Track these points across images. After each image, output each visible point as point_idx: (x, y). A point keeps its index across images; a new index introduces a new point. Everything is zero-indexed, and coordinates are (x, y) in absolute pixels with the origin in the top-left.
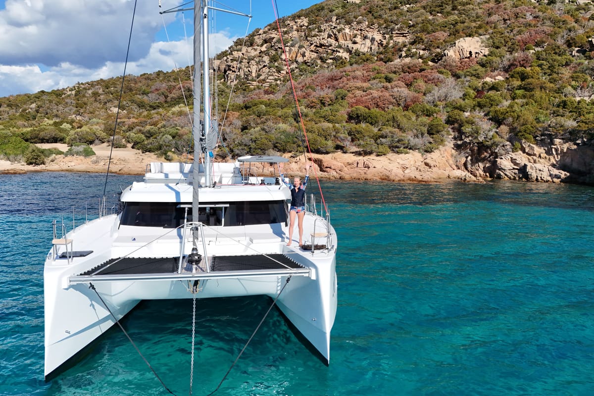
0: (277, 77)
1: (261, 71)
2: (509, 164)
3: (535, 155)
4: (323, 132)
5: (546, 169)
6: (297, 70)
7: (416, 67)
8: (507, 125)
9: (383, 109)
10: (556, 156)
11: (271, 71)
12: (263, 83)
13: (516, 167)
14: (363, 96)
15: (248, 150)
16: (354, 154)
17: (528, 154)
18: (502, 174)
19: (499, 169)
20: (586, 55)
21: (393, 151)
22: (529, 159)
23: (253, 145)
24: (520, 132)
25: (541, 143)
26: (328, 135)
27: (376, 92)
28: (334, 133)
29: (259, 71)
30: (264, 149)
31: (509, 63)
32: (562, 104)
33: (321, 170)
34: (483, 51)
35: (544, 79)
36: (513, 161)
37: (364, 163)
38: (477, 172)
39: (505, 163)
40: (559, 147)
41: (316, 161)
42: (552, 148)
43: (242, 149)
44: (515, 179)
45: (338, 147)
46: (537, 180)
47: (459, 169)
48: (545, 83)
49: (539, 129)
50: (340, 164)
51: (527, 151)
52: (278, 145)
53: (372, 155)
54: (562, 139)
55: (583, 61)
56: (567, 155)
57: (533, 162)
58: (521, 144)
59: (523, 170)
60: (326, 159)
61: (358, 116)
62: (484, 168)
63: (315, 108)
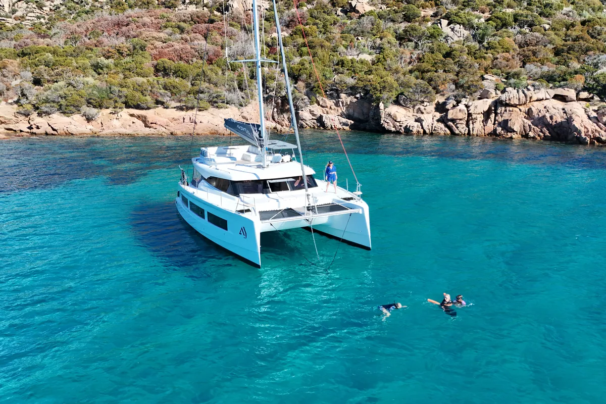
0: (39, 15)
1: (16, 5)
2: (308, 115)
3: (327, 107)
4: (138, 88)
5: (336, 119)
6: (64, 7)
7: (205, 17)
8: (303, 81)
9: (187, 62)
10: (342, 107)
11: (30, 6)
12: (22, 21)
13: (314, 118)
14: (164, 47)
15: (58, 107)
16: (175, 109)
17: (322, 106)
18: (304, 124)
19: (302, 120)
20: (348, 15)
21: (213, 105)
22: (323, 111)
23: (63, 102)
24: (314, 87)
25: (331, 97)
26: (145, 90)
27: (177, 44)
28: (150, 88)
29: (13, 5)
30: (77, 106)
31: (288, 18)
32: (340, 63)
33: (146, 126)
34: (264, 5)
35: (321, 37)
36: (311, 112)
37: (190, 118)
38: (283, 122)
39: (305, 114)
40: (344, 99)
41: (139, 117)
42: (339, 101)
43: (51, 106)
44: (314, 128)
45: (158, 102)
46: (332, 127)
47: (267, 120)
48: (323, 42)
49: (329, 85)
50: (166, 120)
51: (321, 104)
52: (92, 101)
53: (194, 110)
54: (346, 94)
55: (345, 21)
56: (350, 106)
57: (326, 113)
58: (316, 98)
59: (320, 120)
60: (150, 114)
61: (165, 70)
62: (288, 118)
63: (113, 58)
